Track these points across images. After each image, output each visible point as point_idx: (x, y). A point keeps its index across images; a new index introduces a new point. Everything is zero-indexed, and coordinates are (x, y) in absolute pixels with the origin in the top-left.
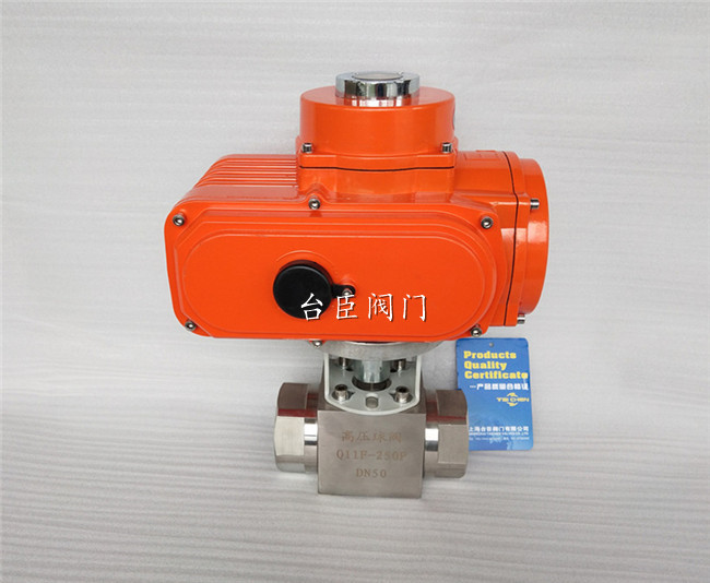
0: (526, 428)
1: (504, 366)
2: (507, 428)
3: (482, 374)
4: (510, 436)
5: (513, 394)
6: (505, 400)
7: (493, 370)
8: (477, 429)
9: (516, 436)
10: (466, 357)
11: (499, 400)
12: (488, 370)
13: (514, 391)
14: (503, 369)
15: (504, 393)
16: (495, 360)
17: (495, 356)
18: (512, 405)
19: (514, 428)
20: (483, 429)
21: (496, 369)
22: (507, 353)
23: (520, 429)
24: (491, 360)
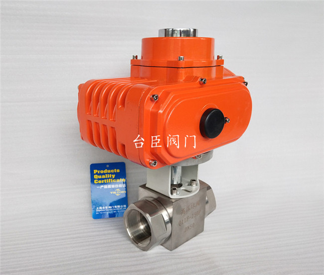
0: (125, 206)
1: (114, 176)
2: (116, 207)
3: (103, 181)
4: (117, 211)
5: (118, 190)
6: (114, 193)
7: (108, 179)
8: (101, 208)
9: (120, 210)
10: (95, 173)
11: (111, 193)
12: (106, 179)
13: (119, 188)
14: (113, 177)
15: (114, 189)
16: (109, 174)
17: (109, 171)
18: (118, 195)
19: (119, 206)
20: (104, 208)
21: (110, 178)
22: (115, 170)
23: (122, 206)
24: (107, 173)
